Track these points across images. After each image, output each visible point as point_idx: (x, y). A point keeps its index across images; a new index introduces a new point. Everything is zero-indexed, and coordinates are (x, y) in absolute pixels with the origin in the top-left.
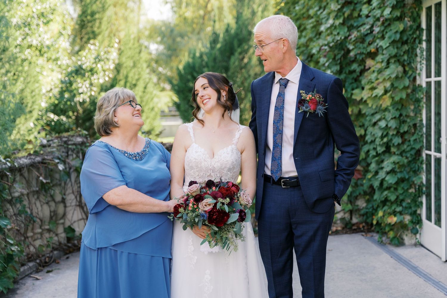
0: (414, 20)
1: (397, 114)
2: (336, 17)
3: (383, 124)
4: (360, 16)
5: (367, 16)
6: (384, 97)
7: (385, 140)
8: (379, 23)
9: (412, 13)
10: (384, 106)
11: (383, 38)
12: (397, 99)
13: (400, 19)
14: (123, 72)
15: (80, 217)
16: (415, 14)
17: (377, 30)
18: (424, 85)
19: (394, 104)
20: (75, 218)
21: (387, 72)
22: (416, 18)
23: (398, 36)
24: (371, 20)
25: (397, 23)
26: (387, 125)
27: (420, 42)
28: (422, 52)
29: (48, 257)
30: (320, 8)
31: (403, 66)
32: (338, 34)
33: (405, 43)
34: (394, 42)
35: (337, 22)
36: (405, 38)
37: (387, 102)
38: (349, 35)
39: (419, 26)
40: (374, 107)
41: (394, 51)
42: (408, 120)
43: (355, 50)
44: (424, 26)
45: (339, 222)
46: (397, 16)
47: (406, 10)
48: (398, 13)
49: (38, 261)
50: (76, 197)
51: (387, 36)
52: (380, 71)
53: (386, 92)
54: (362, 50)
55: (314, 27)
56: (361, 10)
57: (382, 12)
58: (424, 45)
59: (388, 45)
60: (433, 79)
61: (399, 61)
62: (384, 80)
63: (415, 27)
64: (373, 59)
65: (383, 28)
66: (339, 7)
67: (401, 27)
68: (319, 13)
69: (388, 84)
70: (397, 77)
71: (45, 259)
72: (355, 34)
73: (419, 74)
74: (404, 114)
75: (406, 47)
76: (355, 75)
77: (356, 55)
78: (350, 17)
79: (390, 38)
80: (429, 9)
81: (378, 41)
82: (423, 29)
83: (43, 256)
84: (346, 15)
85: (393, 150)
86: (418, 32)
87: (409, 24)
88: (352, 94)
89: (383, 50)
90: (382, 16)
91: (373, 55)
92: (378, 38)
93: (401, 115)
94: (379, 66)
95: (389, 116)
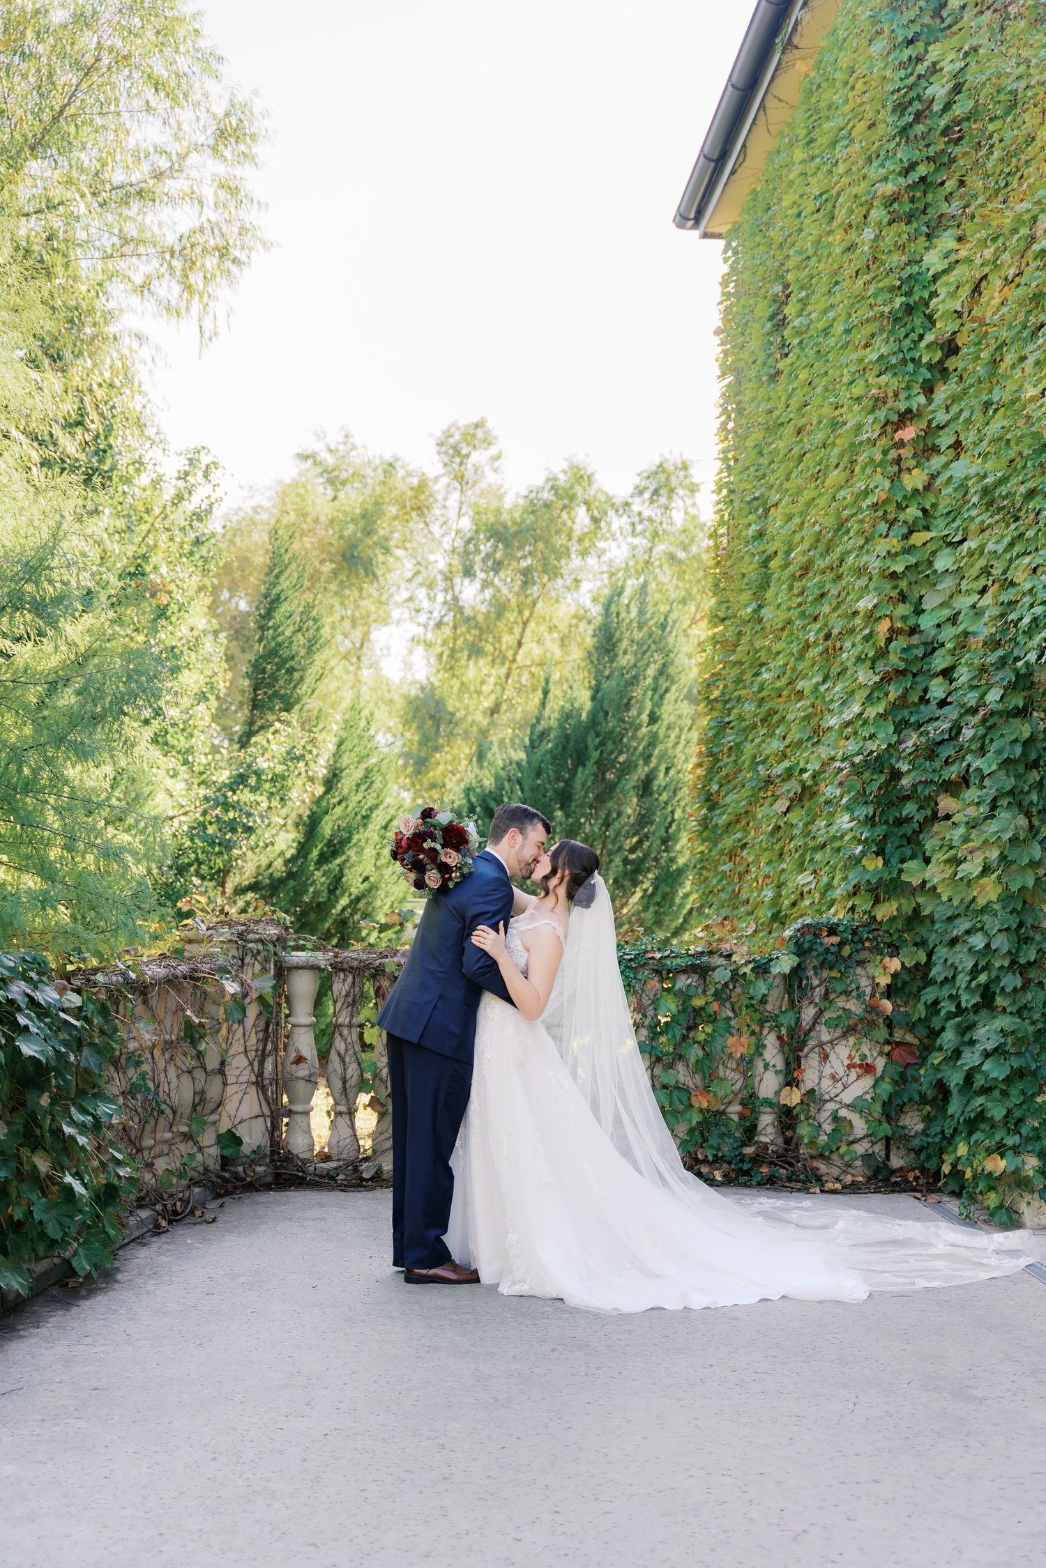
1: (1013, 922)
2: (870, 700)
3: (978, 941)
4: (924, 700)
5: (943, 703)
6: (984, 881)
7: (983, 978)
8: (975, 720)
10: (981, 902)
11: (982, 751)
12: (1014, 887)
13: (1022, 713)
15: (257, 1111)
17: (967, 733)
19: (1006, 898)
20: (245, 1112)
21: (992, 827)
23: (1018, 750)
24: (952, 713)
25: (1016, 721)
26: (988, 945)
29: (180, 1199)
30: (826, 678)
31: (1028, 815)
32: (872, 737)
34: (1007, 763)
35: (872, 712)
36: (1033, 756)
37: (989, 891)
38: (900, 742)
40: (956, 902)
41: (1009, 783)
42: (1038, 937)
43: (913, 774)
45: (858, 1163)
46: (1016, 707)
48: (1018, 701)
49: (159, 1207)
50: (251, 1064)
51: (993, 748)
52: (972, 825)
53: (986, 870)
54: (930, 776)
55: (807, 718)
56: (926, 691)
57: (984, 695)
59: (994, 767)
61: (1020, 805)
62: (986, 842)
64: (955, 795)
65: (981, 731)
66: (877, 678)
67: (1026, 731)
68: (822, 689)
69: (994, 854)
70: (1014, 840)
71: (175, 1205)
72: (912, 740)
74: (1029, 922)
76: (908, 829)
77: (914, 786)
78: (902, 702)
79: (999, 752)
81: (969, 758)
83: (171, 1196)
84: (892, 697)
85: (1000, 1001)
88: (901, 871)
89: (983, 778)
90: (981, 703)
91: (953, 788)
92: (970, 751)
93: (1021, 924)
94: (972, 812)
95: (993, 925)
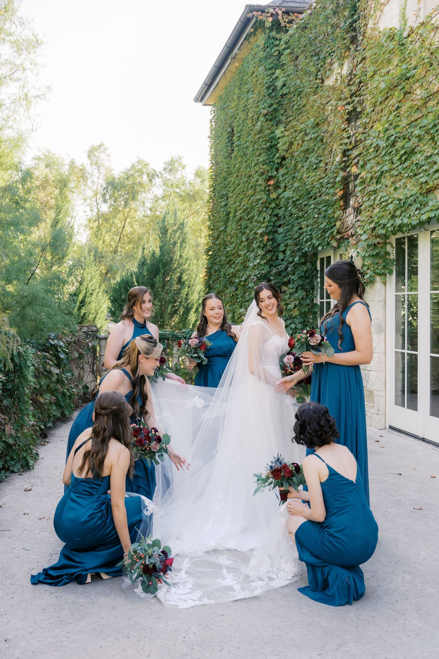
0: (313, 265)
1: (302, 320)
2: (262, 259)
3: (293, 326)
4: (277, 259)
5: (283, 260)
6: (295, 309)
8: (291, 265)
9: (312, 260)
10: (294, 315)
11: (294, 274)
12: (303, 311)
13: (304, 264)
14: (85, 283)
15: (92, 379)
16: (313, 261)
17: (290, 269)
18: (319, 304)
19: (301, 314)
20: (88, 380)
21: (297, 295)
22: (314, 264)
23: (303, 274)
24: (285, 263)
25: (302, 266)
26: (296, 327)
27: (317, 278)
28: (317, 284)
30: (248, 251)
31: (306, 291)
32: (263, 269)
33: (308, 278)
34: (300, 277)
35: (262, 262)
36: (307, 275)
37: (296, 313)
38: (271, 271)
39: (316, 268)
40: (287, 316)
41: (301, 283)
42: (309, 324)
43: (275, 280)
44: (319, 268)
47: (308, 259)
48: (303, 260)
50: (90, 366)
51: (297, 273)
52: (291, 294)
53: (295, 307)
54: (279, 281)
55: (243, 263)
56: (278, 256)
57: (294, 258)
58: (319, 280)
59: (297, 278)
60: (325, 300)
61: (304, 289)
62: (295, 299)
63: (313, 269)
64: (286, 286)
65: (293, 269)
66: (264, 253)
67: (305, 269)
68: (247, 254)
69: (297, 302)
70: (302, 298)
72: (274, 271)
73: (316, 297)
74: (307, 320)
75: (308, 281)
77: (275, 284)
78: (271, 259)
79: (298, 274)
80: (322, 260)
81: (290, 276)
82: (318, 270)
84: (268, 258)
86: (315, 272)
87: (310, 267)
89: (294, 281)
90: (293, 261)
91: (286, 284)
93: (304, 321)
94: (291, 291)
95: (297, 321)
